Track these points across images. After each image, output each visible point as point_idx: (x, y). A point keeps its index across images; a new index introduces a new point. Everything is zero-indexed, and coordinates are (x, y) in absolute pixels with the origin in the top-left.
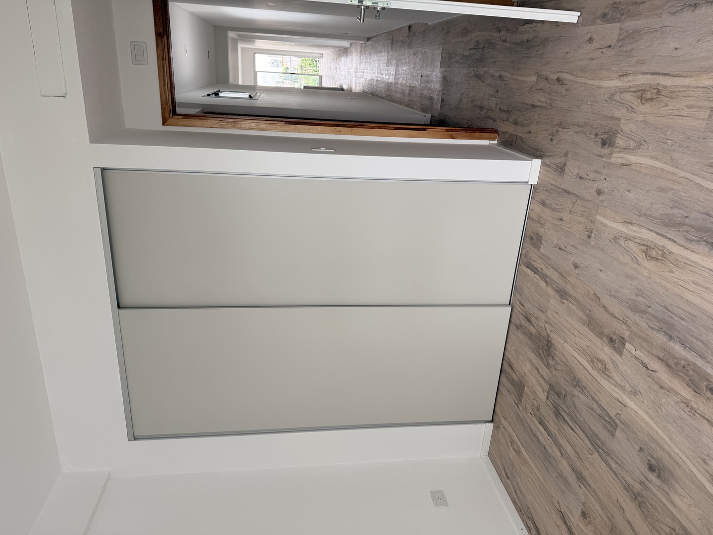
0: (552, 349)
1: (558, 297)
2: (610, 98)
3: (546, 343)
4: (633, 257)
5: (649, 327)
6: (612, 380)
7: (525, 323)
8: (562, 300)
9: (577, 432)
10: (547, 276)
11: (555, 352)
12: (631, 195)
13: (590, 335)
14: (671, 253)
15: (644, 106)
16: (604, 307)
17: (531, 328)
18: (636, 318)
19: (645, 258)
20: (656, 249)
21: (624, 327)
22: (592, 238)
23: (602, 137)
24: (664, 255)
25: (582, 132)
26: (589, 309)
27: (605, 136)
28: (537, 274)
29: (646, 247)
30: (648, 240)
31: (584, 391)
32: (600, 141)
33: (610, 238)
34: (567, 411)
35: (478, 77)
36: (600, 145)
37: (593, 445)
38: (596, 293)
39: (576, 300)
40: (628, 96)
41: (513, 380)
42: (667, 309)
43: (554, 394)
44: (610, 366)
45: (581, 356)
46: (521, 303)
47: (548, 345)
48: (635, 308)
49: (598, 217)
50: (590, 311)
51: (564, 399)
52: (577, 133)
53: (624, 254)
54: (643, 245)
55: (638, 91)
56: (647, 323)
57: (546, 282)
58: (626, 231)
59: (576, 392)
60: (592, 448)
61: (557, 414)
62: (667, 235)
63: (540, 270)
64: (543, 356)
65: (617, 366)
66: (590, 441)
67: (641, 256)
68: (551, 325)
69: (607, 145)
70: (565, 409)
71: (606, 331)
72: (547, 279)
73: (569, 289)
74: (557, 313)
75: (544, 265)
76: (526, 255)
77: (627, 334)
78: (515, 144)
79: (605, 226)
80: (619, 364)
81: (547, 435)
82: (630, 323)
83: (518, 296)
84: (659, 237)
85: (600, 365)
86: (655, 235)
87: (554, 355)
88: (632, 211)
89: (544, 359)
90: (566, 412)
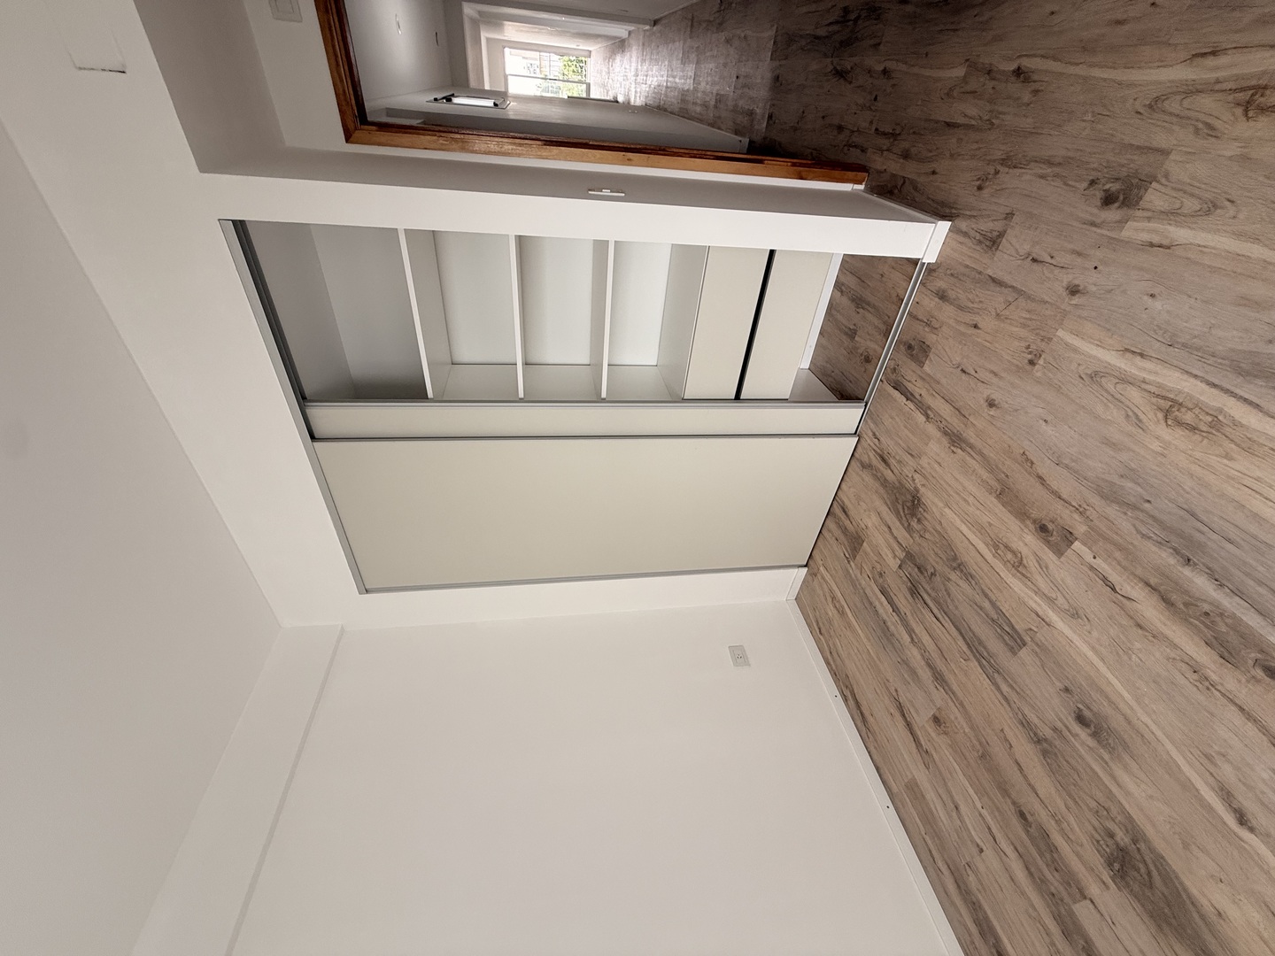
0: (920, 509)
1: (945, 441)
2: (1150, 106)
3: (911, 498)
4: (1130, 413)
5: (1138, 532)
6: (1029, 583)
7: (876, 462)
8: (952, 448)
9: (946, 625)
10: (929, 408)
11: (925, 514)
12: (1157, 305)
13: (999, 509)
14: (1236, 424)
15: (1251, 123)
16: (1040, 478)
17: (888, 473)
18: (1112, 511)
19: (1162, 422)
20: (1197, 411)
21: (1076, 516)
22: (1037, 366)
23: (1107, 187)
24: (1216, 424)
25: (1056, 176)
26: (1004, 473)
27: (1114, 187)
28: (911, 401)
29: (1170, 403)
30: (1180, 392)
31: (970, 579)
32: (1100, 194)
33: (1081, 373)
34: (933, 594)
35: (841, 74)
36: (1099, 204)
37: (972, 652)
38: (1027, 453)
39: (981, 453)
40: (1206, 103)
41: (846, 528)
42: (1193, 515)
43: (912, 565)
44: (1031, 562)
45: (974, 533)
46: (874, 434)
47: (913, 502)
48: (1110, 494)
49: (1060, 333)
50: (1007, 476)
51: (930, 579)
52: (1042, 177)
53: (1110, 405)
54: (1165, 398)
55: (1242, 90)
56: (1134, 526)
57: (927, 417)
58: (1123, 366)
59: (954, 576)
60: (968, 652)
61: (914, 591)
62: (1238, 391)
63: (918, 397)
64: (903, 515)
65: (1047, 568)
66: (968, 644)
67: (1151, 417)
68: (925, 477)
69: (1116, 205)
70: (930, 591)
71: (1035, 514)
72: (929, 412)
73: (970, 435)
74: (939, 463)
75: (928, 390)
76: (895, 369)
77: (1080, 529)
78: (900, 191)
79: (1075, 350)
80: (1051, 566)
81: (891, 610)
82: (1090, 512)
83: (872, 425)
84: (1213, 390)
85: (1009, 556)
86: (1203, 386)
87: (923, 518)
88: (1151, 333)
89: (904, 519)
90: (929, 595)
